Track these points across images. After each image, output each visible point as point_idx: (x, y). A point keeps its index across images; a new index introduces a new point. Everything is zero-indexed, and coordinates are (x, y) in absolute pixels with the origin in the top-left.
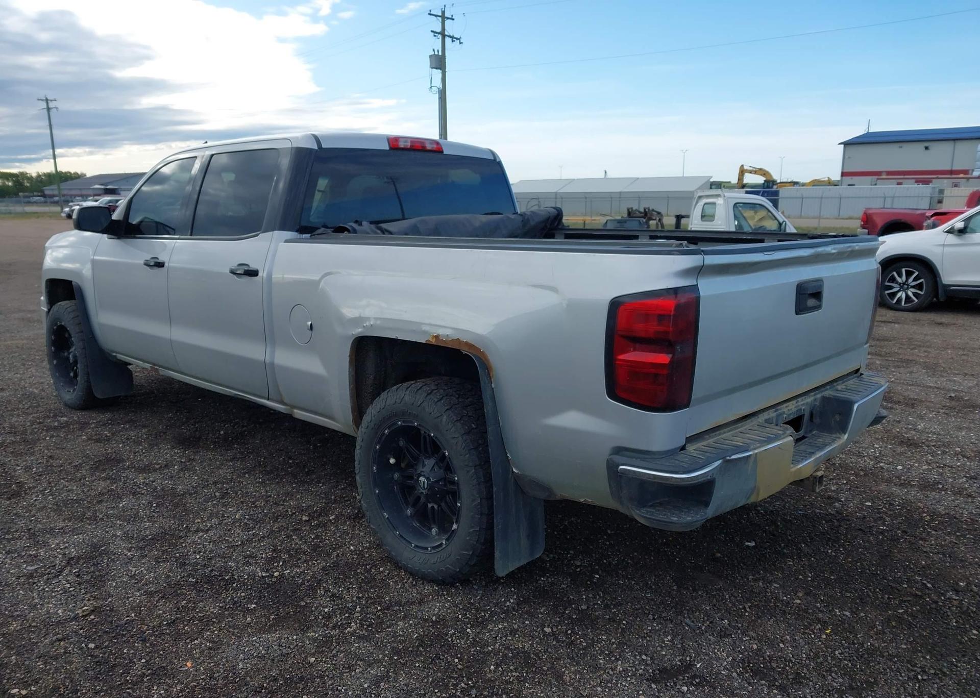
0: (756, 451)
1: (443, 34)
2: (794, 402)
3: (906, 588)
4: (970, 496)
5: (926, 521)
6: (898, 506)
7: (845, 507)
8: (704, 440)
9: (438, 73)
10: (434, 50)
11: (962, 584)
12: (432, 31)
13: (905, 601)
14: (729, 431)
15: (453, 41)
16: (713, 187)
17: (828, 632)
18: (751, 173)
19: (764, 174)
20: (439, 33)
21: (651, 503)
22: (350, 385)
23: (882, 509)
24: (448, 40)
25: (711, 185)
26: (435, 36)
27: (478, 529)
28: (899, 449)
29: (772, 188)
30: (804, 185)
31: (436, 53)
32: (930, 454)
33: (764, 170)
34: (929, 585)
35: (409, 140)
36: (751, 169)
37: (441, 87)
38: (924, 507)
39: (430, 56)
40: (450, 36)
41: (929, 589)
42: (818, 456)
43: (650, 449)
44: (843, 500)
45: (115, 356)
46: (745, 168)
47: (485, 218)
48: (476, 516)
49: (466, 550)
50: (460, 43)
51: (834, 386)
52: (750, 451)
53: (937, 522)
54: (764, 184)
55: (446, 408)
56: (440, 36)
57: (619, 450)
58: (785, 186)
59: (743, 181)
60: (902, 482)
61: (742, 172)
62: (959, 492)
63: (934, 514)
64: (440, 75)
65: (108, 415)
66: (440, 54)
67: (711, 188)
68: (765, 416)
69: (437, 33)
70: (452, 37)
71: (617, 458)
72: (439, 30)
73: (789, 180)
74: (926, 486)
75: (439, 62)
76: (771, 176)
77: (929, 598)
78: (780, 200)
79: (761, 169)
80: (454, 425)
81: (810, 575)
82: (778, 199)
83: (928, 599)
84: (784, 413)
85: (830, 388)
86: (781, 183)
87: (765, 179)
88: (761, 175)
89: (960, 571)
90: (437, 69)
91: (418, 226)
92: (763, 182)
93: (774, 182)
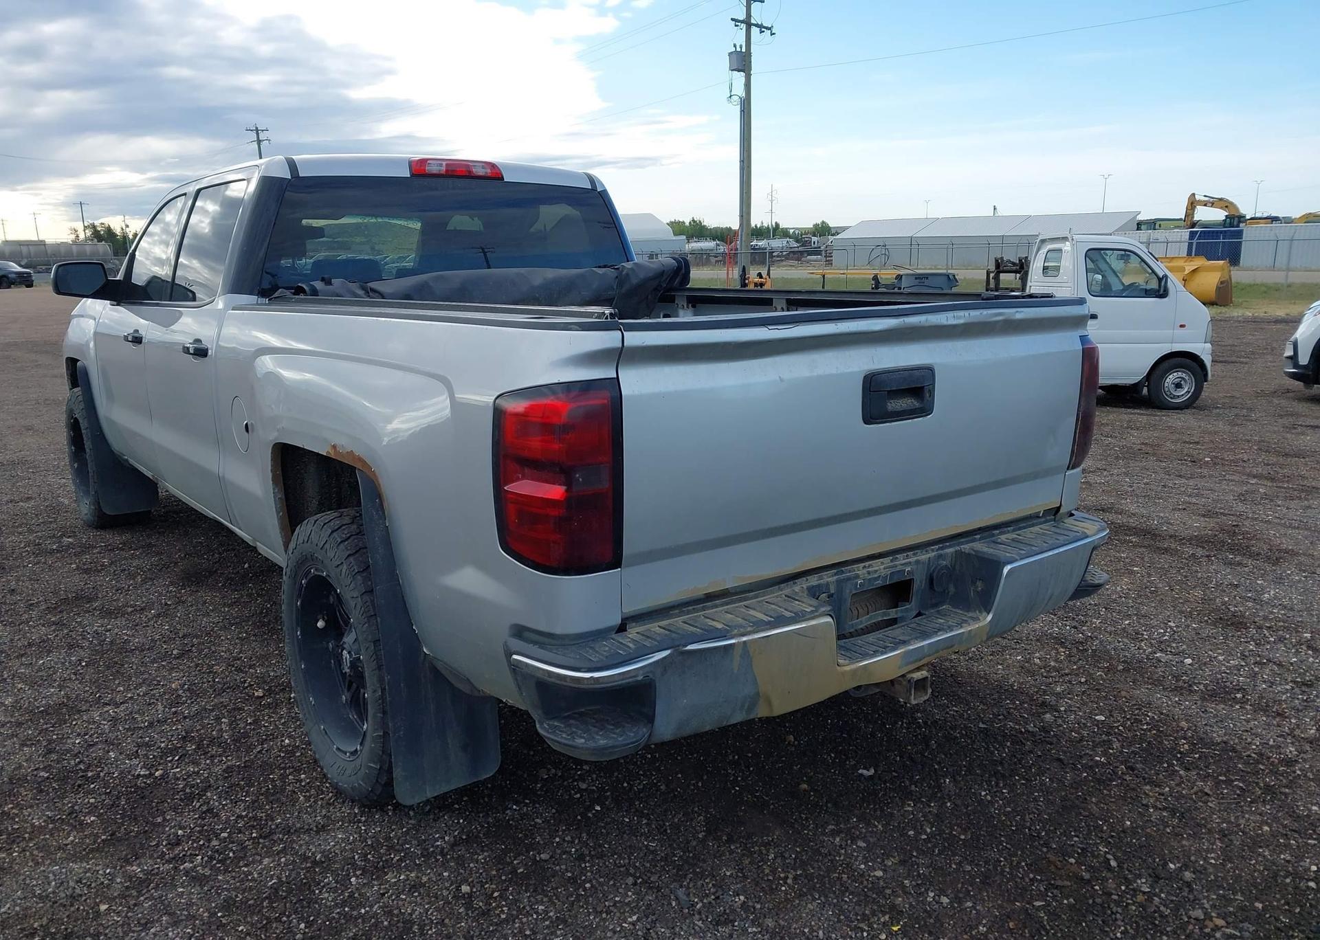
0: (744, 639)
1: (748, 23)
2: (887, 560)
3: (1071, 864)
4: (1279, 714)
5: (1181, 753)
6: (1148, 724)
7: (1060, 722)
8: (671, 617)
9: (740, 77)
10: (735, 46)
11: (1172, 866)
12: (732, 19)
13: (1056, 887)
14: (722, 605)
15: (761, 32)
16: (1143, 227)
17: (895, 929)
18: (1205, 205)
19: (1226, 207)
20: (742, 22)
21: (566, 714)
22: (278, 513)
23: (1117, 727)
24: (755, 30)
25: (1138, 224)
26: (736, 26)
27: (382, 734)
28: (1208, 631)
29: (1238, 227)
30: (1288, 220)
31: (738, 49)
32: (1254, 640)
33: (1227, 201)
34: (1113, 863)
35: (444, 163)
36: (1206, 199)
37: (744, 95)
38: (1188, 729)
39: (730, 54)
40: (757, 25)
41: (1110, 869)
42: (911, 647)
43: (552, 631)
44: (1062, 709)
45: (127, 460)
46: (1197, 198)
47: (550, 273)
48: (379, 715)
49: (374, 763)
50: (772, 34)
51: (993, 535)
52: (732, 638)
53: (1197, 756)
54: (1225, 221)
55: (348, 553)
56: (743, 26)
57: (520, 632)
58: (1258, 223)
59: (1193, 217)
60: (1181, 684)
61: (1193, 204)
62: (1262, 708)
63: (1200, 742)
64: (743, 80)
65: (126, 537)
66: (744, 50)
67: (1138, 229)
68: (813, 580)
69: (739, 21)
70: (760, 26)
71: (515, 643)
72: (742, 17)
73: (1265, 215)
74: (1221, 692)
75: (742, 62)
76: (1237, 209)
77: (1100, 885)
78: (1243, 243)
79: (1221, 199)
80: (354, 579)
81: (929, 830)
82: (1241, 242)
83: (1097, 888)
84: (857, 577)
85: (980, 539)
86: (1251, 219)
87: (1227, 214)
88: (1221, 208)
89: (1184, 842)
90: (739, 71)
91: (431, 284)
92: (1224, 218)
93: (1241, 218)
